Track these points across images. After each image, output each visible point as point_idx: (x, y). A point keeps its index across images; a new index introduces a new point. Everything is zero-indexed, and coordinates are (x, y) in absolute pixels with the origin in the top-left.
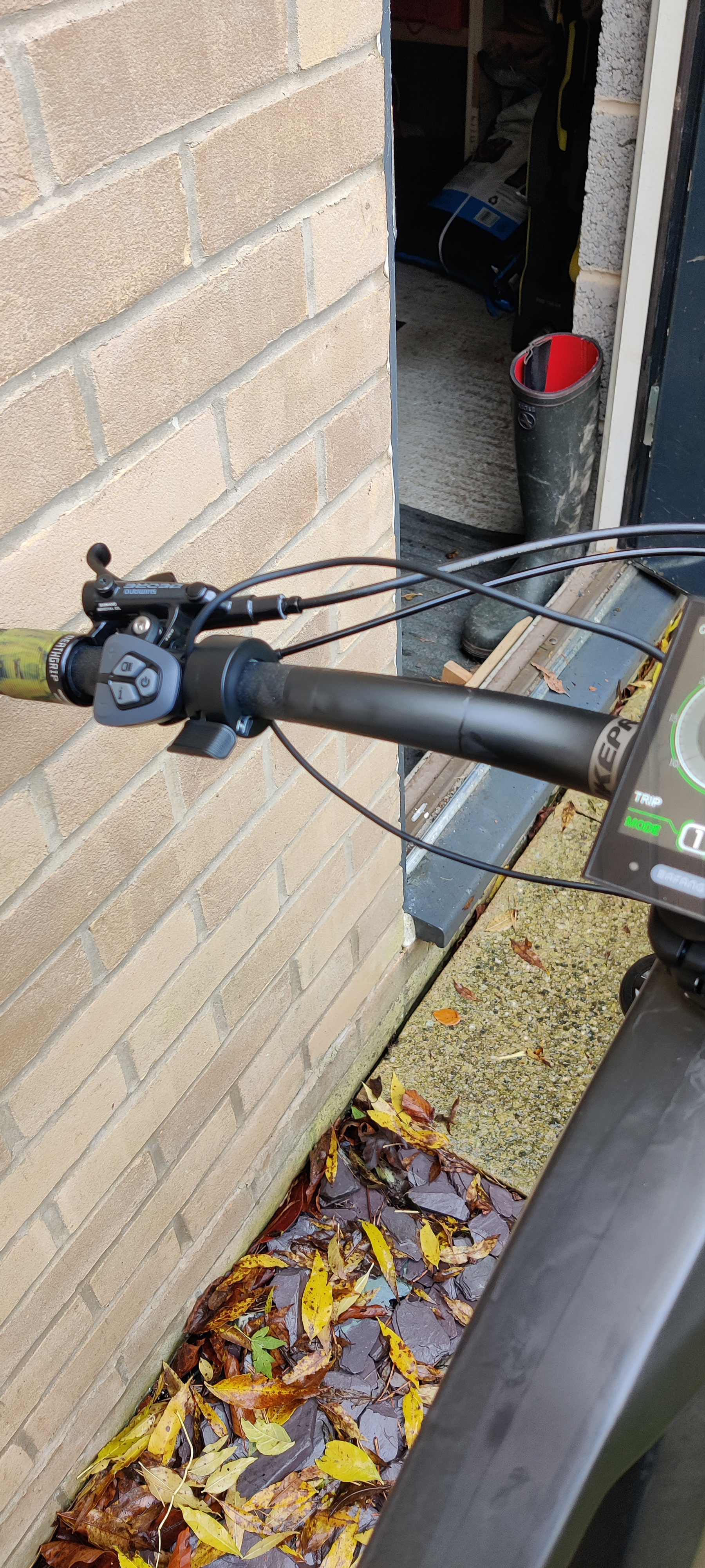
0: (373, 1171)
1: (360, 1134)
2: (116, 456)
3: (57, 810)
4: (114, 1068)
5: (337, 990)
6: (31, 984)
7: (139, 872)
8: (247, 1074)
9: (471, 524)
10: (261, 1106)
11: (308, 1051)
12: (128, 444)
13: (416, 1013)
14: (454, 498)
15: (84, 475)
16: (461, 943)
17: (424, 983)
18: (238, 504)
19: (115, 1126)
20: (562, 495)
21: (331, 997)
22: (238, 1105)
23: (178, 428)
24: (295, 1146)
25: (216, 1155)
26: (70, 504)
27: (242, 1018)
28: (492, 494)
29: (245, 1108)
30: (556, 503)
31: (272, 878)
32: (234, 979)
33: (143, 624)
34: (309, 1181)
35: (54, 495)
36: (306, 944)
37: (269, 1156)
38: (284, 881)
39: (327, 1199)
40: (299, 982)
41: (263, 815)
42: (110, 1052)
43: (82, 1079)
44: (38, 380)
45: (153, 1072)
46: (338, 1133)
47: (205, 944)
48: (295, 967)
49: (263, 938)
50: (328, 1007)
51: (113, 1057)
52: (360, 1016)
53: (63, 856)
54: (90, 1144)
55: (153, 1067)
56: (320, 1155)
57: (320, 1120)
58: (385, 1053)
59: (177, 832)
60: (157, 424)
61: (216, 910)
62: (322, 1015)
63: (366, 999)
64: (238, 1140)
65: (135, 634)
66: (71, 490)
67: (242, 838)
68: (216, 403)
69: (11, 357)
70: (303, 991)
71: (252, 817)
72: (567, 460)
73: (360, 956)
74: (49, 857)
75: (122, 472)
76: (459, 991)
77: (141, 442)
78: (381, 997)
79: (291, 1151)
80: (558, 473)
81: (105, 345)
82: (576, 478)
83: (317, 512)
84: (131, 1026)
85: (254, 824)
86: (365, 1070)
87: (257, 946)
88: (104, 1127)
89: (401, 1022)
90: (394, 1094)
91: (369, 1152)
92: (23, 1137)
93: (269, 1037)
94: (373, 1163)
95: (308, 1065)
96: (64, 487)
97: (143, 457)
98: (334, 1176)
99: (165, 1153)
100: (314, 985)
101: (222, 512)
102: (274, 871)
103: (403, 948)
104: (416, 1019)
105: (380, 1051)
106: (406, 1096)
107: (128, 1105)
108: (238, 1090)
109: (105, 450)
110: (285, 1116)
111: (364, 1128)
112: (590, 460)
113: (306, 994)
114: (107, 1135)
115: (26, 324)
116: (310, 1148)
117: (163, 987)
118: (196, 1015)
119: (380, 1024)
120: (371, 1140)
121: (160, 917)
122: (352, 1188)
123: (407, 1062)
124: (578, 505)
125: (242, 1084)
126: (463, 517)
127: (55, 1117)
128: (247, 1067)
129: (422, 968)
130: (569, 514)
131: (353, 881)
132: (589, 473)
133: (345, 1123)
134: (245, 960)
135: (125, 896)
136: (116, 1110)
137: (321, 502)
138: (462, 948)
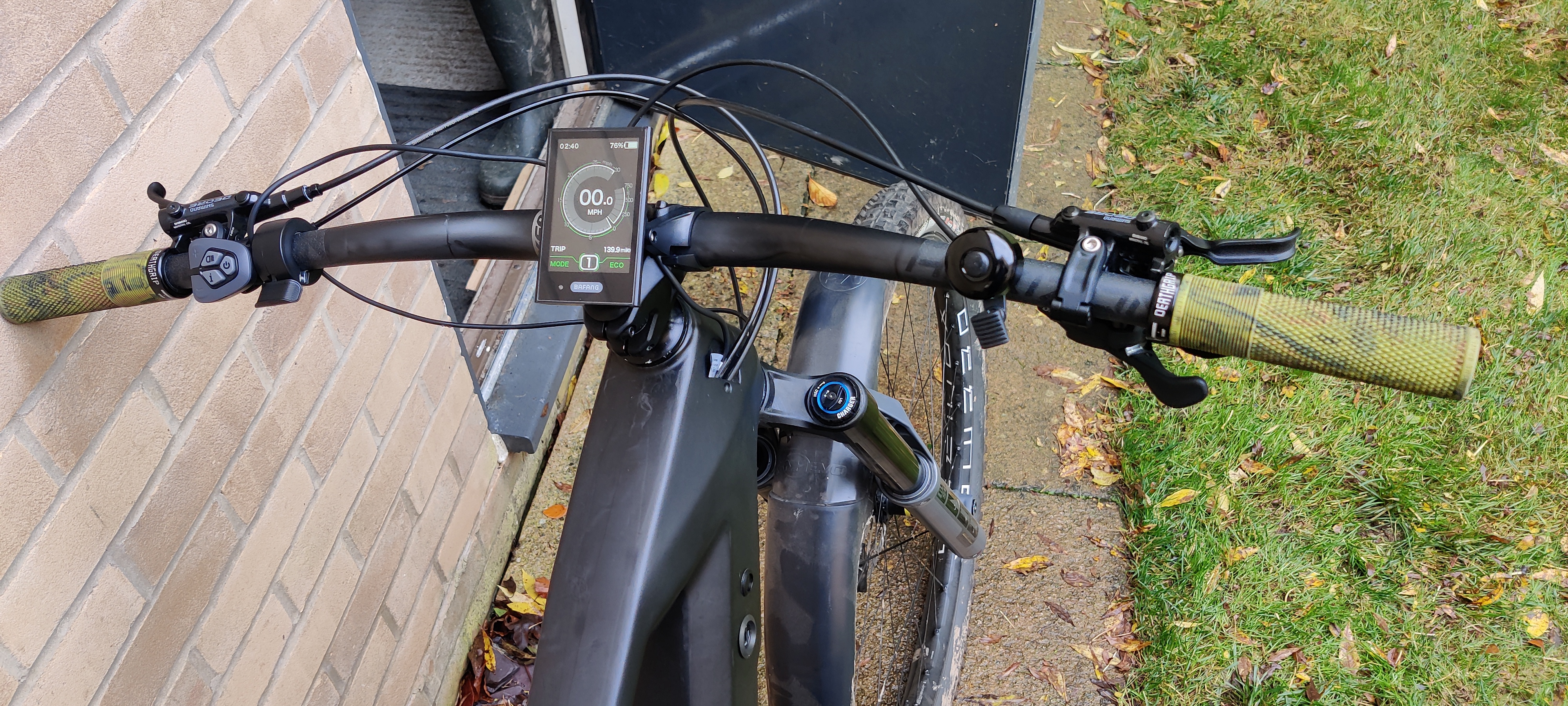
0: (526, 650)
1: (506, 624)
2: (140, 114)
3: (169, 400)
4: (275, 605)
5: (450, 510)
6: (187, 544)
7: (248, 439)
8: (391, 595)
9: (459, 89)
10: (412, 620)
11: (440, 566)
12: (146, 103)
13: (528, 517)
14: (438, 69)
15: (119, 135)
16: (551, 450)
17: (529, 491)
18: (245, 127)
19: (290, 654)
20: (529, 48)
21: (446, 517)
22: (391, 621)
23: (182, 81)
24: (453, 651)
25: (385, 668)
26: (115, 159)
27: (372, 547)
28: (471, 58)
29: (398, 623)
30: (526, 57)
31: (362, 425)
32: (355, 516)
33: (211, 229)
34: (474, 676)
35: (100, 155)
36: (410, 475)
37: (431, 662)
38: (374, 425)
39: (493, 685)
40: (414, 508)
41: (339, 372)
42: (268, 592)
43: (251, 618)
44: (65, 73)
45: (309, 604)
46: (488, 632)
47: (321, 490)
48: (407, 496)
49: (370, 477)
50: (447, 526)
51: (271, 596)
52: (478, 528)
53: (184, 436)
54: (273, 672)
55: (308, 600)
56: (477, 653)
57: (469, 625)
58: (511, 557)
59: (271, 399)
60: (165, 82)
61: (322, 459)
62: (443, 534)
63: (479, 513)
64: (400, 652)
65: (207, 237)
66: (112, 148)
67: (326, 395)
68: (206, 55)
69: (41, 61)
70: (420, 516)
71: (330, 375)
72: (524, 18)
73: (462, 477)
74: (173, 439)
75: (148, 125)
76: (560, 488)
77: (156, 98)
78: (492, 509)
79: (451, 656)
80: (519, 31)
81: (107, 34)
82: (536, 32)
83: (312, 118)
84: (279, 568)
85: (333, 381)
86: (497, 575)
87: (367, 484)
88: (281, 656)
89: (517, 528)
90: (526, 586)
91: (519, 636)
92: (216, 674)
93: (401, 559)
94: (524, 644)
95: (443, 579)
96: (106, 147)
97: (160, 110)
98: (494, 665)
99: (340, 672)
100: (428, 509)
101: (234, 136)
102: (363, 417)
103: (500, 464)
104: (530, 522)
105: (506, 556)
106: (538, 583)
107: (296, 635)
108: (388, 609)
109: (130, 112)
110: (436, 626)
111: (509, 620)
112: (545, 14)
113: (423, 518)
114: (285, 663)
115: (45, 34)
116: (467, 651)
117: (297, 531)
118: (332, 551)
119: (498, 533)
120: (517, 627)
121: (277, 472)
122: (512, 669)
123: (531, 558)
124: (546, 54)
125: (389, 603)
126: (450, 84)
127: (238, 654)
128: (389, 588)
129: (523, 477)
130: (540, 63)
131: (436, 414)
132: (547, 25)
133: (491, 623)
134: (360, 497)
135: (243, 460)
136: (287, 640)
137: (313, 109)
138: (553, 453)
